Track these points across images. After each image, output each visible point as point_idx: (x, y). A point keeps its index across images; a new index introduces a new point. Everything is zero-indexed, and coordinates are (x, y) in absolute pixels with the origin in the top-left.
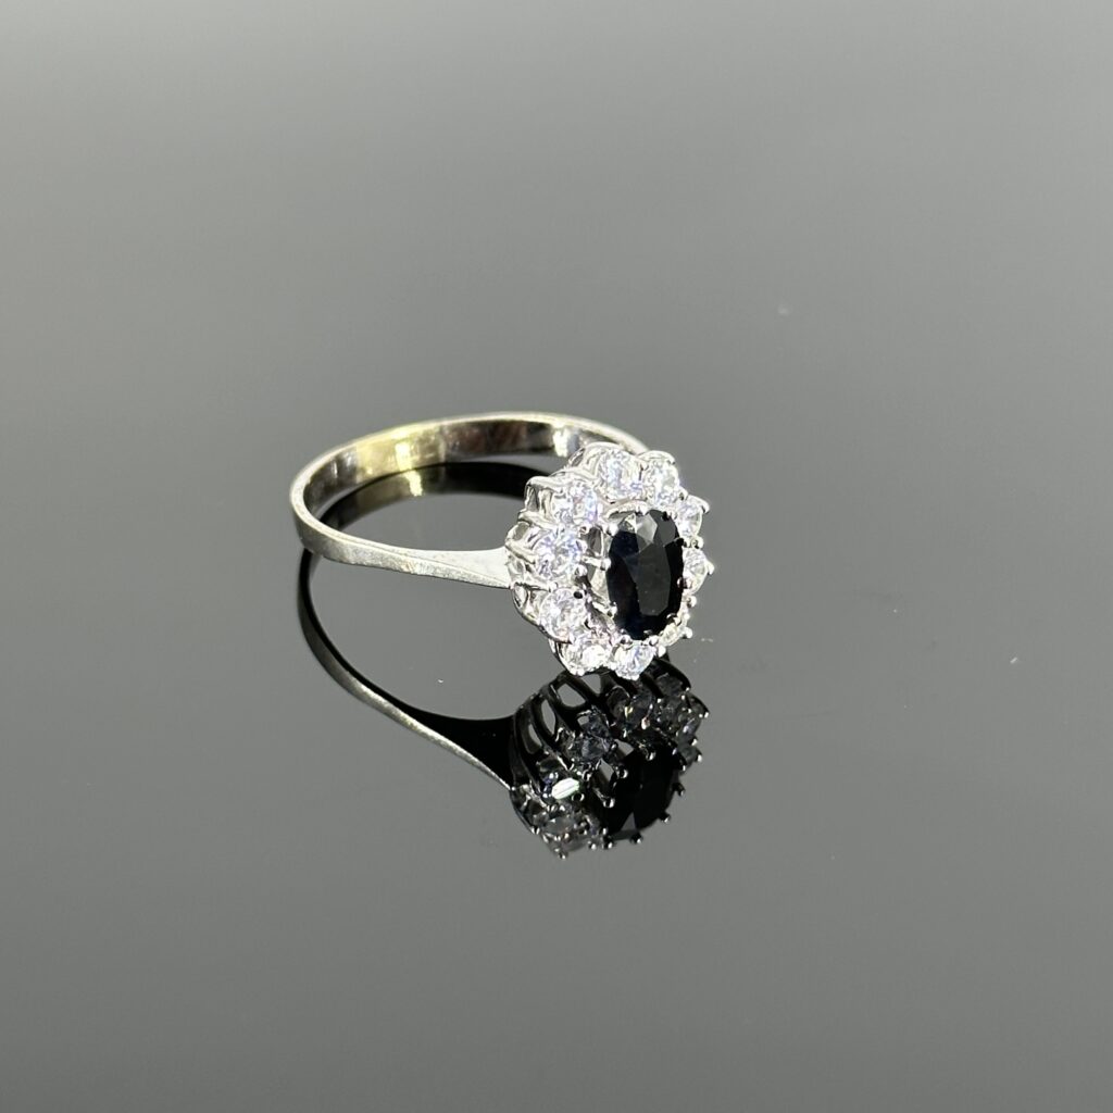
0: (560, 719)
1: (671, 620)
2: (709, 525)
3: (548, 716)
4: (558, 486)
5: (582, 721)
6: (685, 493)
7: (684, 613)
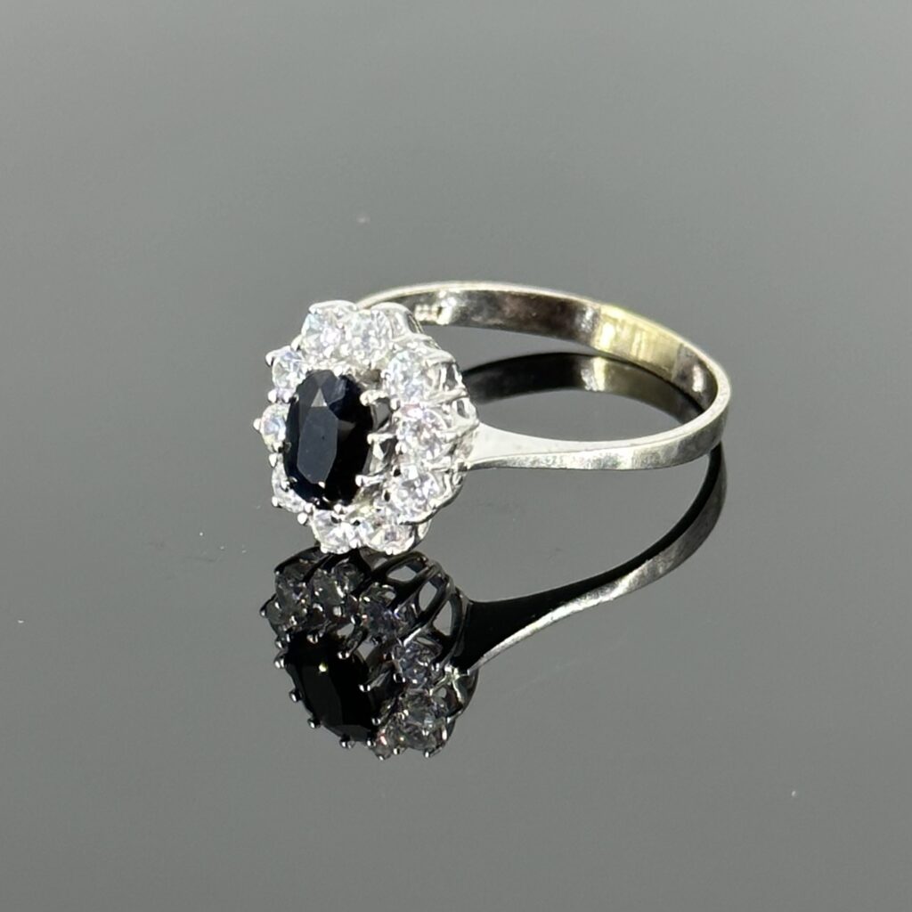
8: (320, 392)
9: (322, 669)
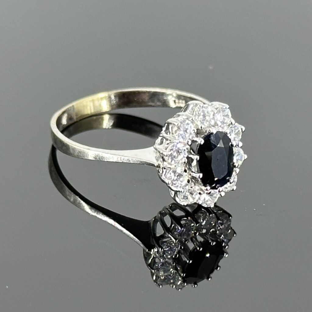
0: (173, 220)
1: (229, 181)
2: (245, 137)
3: (168, 220)
4: (176, 122)
5: (183, 222)
6: (233, 122)
7: (234, 178)
8: (221, 140)
9: (208, 255)
